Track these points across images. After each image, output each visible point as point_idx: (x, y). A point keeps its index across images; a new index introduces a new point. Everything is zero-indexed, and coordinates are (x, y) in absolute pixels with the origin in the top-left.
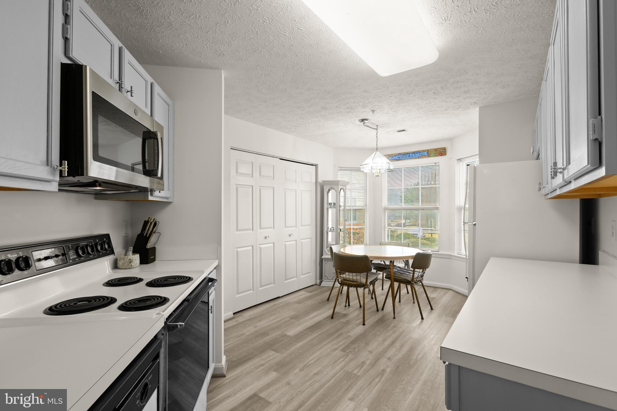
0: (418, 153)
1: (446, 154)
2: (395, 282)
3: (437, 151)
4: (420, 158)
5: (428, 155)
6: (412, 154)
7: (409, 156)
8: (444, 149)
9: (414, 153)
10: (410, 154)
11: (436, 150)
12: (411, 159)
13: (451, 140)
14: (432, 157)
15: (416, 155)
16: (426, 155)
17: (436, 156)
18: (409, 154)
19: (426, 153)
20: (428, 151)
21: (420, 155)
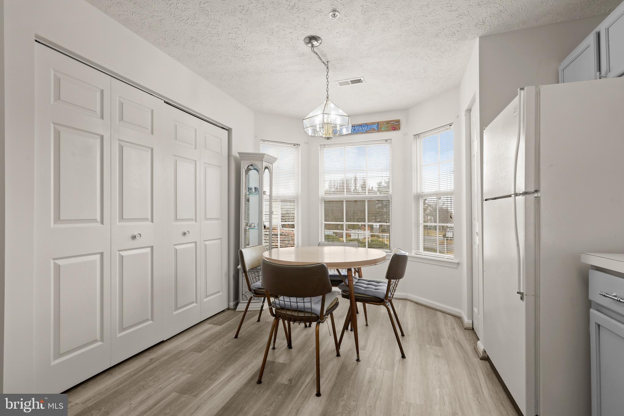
0: (366, 126)
1: (399, 129)
2: (357, 302)
3: (390, 123)
4: (368, 133)
5: (378, 129)
6: (358, 127)
7: (354, 130)
8: (398, 121)
9: (361, 126)
10: (356, 127)
11: (388, 122)
12: (356, 133)
13: (406, 110)
14: (382, 131)
15: (363, 129)
16: (375, 128)
17: (388, 131)
18: (354, 126)
19: (375, 127)
20: (378, 123)
21: (368, 128)
